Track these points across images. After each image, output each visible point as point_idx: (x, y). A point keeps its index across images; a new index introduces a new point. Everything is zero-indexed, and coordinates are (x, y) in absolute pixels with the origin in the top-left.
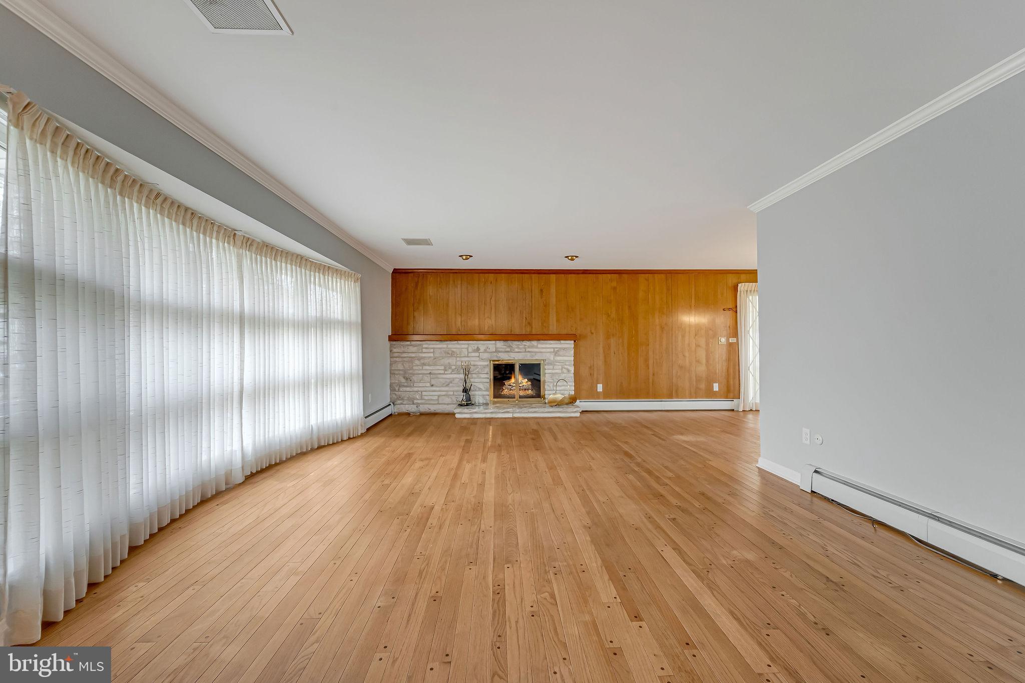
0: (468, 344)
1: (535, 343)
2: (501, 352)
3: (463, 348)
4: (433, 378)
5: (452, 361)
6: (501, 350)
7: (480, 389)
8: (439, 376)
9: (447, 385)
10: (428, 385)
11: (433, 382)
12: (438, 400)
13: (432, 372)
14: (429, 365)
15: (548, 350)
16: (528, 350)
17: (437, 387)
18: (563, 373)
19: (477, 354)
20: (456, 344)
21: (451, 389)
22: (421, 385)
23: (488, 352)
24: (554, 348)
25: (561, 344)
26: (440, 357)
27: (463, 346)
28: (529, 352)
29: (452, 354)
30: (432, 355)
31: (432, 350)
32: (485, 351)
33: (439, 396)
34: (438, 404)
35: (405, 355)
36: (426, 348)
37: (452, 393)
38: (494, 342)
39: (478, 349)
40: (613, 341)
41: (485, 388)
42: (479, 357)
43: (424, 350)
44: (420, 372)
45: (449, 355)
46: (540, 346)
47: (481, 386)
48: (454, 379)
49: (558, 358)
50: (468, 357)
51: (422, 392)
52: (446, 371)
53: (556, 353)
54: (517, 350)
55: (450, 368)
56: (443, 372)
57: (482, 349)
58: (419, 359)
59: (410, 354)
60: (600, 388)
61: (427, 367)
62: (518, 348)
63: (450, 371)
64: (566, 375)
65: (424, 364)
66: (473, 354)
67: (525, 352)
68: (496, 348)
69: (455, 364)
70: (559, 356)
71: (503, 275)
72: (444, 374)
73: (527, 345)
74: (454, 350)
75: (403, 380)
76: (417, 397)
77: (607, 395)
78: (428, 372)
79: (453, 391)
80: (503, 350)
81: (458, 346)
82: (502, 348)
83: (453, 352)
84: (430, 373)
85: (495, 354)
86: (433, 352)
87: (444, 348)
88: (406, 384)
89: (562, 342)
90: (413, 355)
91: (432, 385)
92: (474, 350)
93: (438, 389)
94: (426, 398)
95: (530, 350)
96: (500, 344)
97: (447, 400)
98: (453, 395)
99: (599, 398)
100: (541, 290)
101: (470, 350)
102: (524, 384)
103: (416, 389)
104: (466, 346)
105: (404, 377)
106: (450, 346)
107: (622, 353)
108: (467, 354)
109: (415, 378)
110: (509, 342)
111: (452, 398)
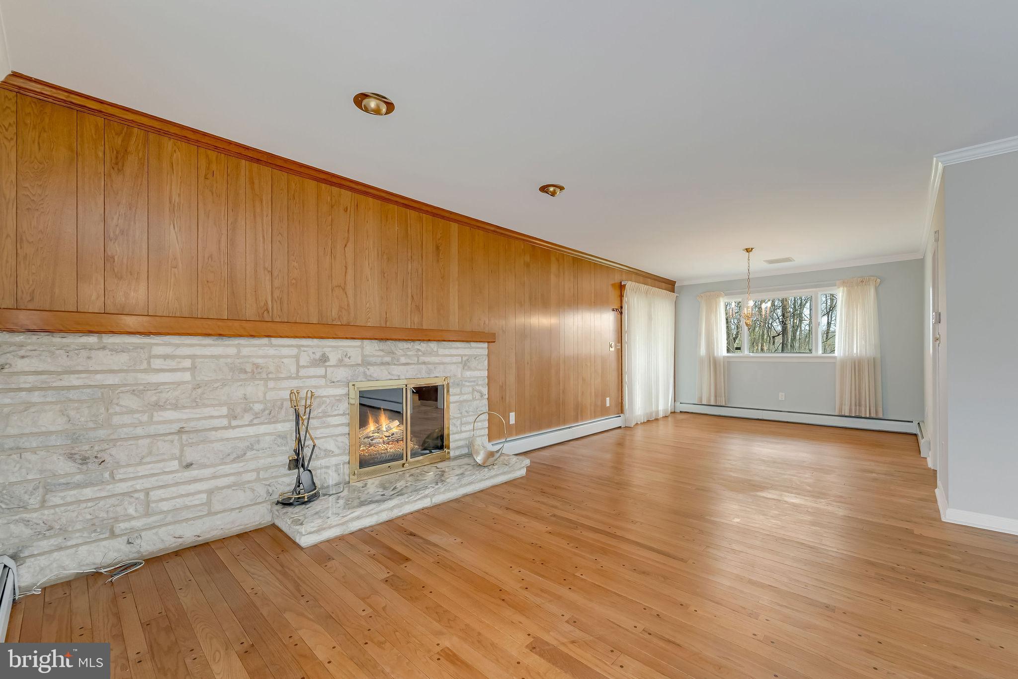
0: (299, 347)
1: (433, 345)
2: (375, 364)
3: (285, 357)
4: (191, 445)
5: (254, 390)
6: (373, 359)
7: (328, 453)
8: (213, 435)
9: (239, 458)
10: (175, 465)
11: (190, 455)
12: (209, 503)
13: (189, 426)
14: (176, 407)
15: (455, 359)
16: (422, 359)
17: (204, 466)
18: (474, 399)
19: (320, 371)
20: (265, 345)
21: (252, 465)
22: (142, 470)
23: (345, 366)
24: (462, 356)
25: (471, 348)
26: (217, 381)
27: (285, 351)
28: (424, 363)
29: (256, 373)
30: (187, 376)
31: (187, 363)
32: (340, 363)
33: (210, 492)
34: (210, 514)
35: (74, 380)
36: (165, 357)
37: (252, 476)
38: (357, 343)
39: (324, 359)
41: (339, 448)
42: (325, 377)
43: (157, 363)
44: (139, 431)
45: (243, 376)
46: (441, 351)
47: (331, 445)
48: (258, 438)
49: (468, 374)
50: (297, 377)
51: (147, 492)
52: (235, 418)
53: (465, 364)
54: (403, 360)
55: (246, 410)
56: (225, 422)
57: (333, 358)
58: (138, 391)
59: (98, 376)
60: (512, 418)
61: (170, 415)
62: (405, 355)
63: (248, 418)
64: (478, 402)
65: (158, 406)
66: (312, 371)
67: (418, 363)
68: (363, 356)
69: (261, 399)
70: (470, 369)
72: (230, 427)
73: (423, 349)
74: (259, 361)
75: (63, 466)
76: (131, 511)
77: (520, 429)
78: (175, 427)
79: (257, 470)
80: (379, 360)
81: (271, 351)
82: (374, 356)
83: (257, 366)
84: (181, 431)
85: (361, 369)
86: (193, 369)
87: (227, 356)
88: (78, 478)
89: (473, 344)
90: (111, 380)
91: (189, 466)
92: (315, 360)
93: (207, 472)
94: (165, 506)
95: (427, 359)
96: (371, 348)
97: (242, 497)
98: (258, 479)
99: (512, 436)
100: (438, 248)
101: (304, 360)
103: (122, 487)
104: (294, 351)
105: (71, 457)
106: (245, 351)
108: (293, 369)
109: (119, 453)
110: (389, 343)
111: (253, 490)
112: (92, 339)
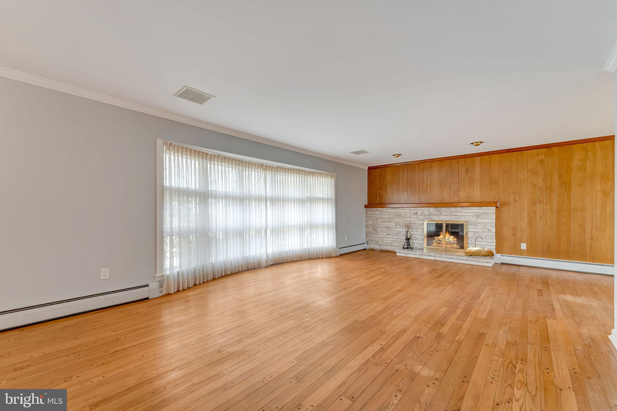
0: (410, 210)
1: (459, 209)
2: (433, 215)
3: (407, 212)
4: (389, 230)
5: (400, 220)
6: (432, 214)
7: (418, 239)
8: (393, 229)
9: (397, 235)
10: (386, 234)
11: (389, 233)
12: (391, 243)
13: (388, 226)
14: (386, 222)
15: (471, 214)
16: (453, 214)
17: (391, 235)
18: (484, 232)
19: (416, 216)
21: (399, 237)
22: (382, 234)
23: (423, 215)
24: (476, 213)
25: (482, 209)
26: (393, 217)
27: (407, 211)
28: (454, 215)
29: (399, 216)
30: (388, 216)
31: (388, 213)
32: (422, 214)
33: (392, 241)
34: (392, 246)
35: (373, 216)
36: (385, 212)
37: (400, 240)
38: (428, 208)
39: (416, 213)
40: (538, 207)
41: (421, 238)
42: (417, 218)
43: (384, 213)
44: (381, 226)
45: (398, 217)
46: (463, 211)
47: (419, 237)
48: (401, 231)
49: (480, 220)
50: (410, 218)
51: (382, 238)
52: (396, 226)
53: (478, 216)
54: (445, 214)
55: (399, 224)
56: (395, 227)
57: (419, 213)
58: (381, 218)
59: (376, 215)
60: (524, 246)
61: (385, 224)
62: (446, 212)
63: (399, 226)
64: (487, 233)
65: (384, 222)
66: (414, 216)
67: (452, 215)
68: (429, 212)
69: (402, 222)
70: (480, 218)
71: (436, 162)
72: (395, 228)
73: (453, 210)
74: (401, 213)
75: (372, 230)
76: (380, 240)
77: (532, 252)
78: (386, 226)
79: (401, 239)
80: (435, 214)
81: (404, 211)
82: (433, 212)
83: (400, 214)
84: (387, 227)
85: (429, 216)
86: (389, 215)
87: (395, 212)
88: (374, 233)
89: (484, 208)
90: (378, 216)
91: (388, 234)
92: (414, 213)
93: (391, 237)
94: (385, 241)
95: (455, 214)
96: (432, 210)
97: (397, 244)
98: (401, 241)
99: (523, 255)
100: (467, 170)
101: (411, 213)
102: (451, 240)
103: (379, 236)
104: (409, 211)
105: (373, 229)
106: (399, 211)
107: (549, 218)
108: (409, 216)
109: (379, 230)
110: (438, 208)
111: (399, 243)
112: (375, 209)
